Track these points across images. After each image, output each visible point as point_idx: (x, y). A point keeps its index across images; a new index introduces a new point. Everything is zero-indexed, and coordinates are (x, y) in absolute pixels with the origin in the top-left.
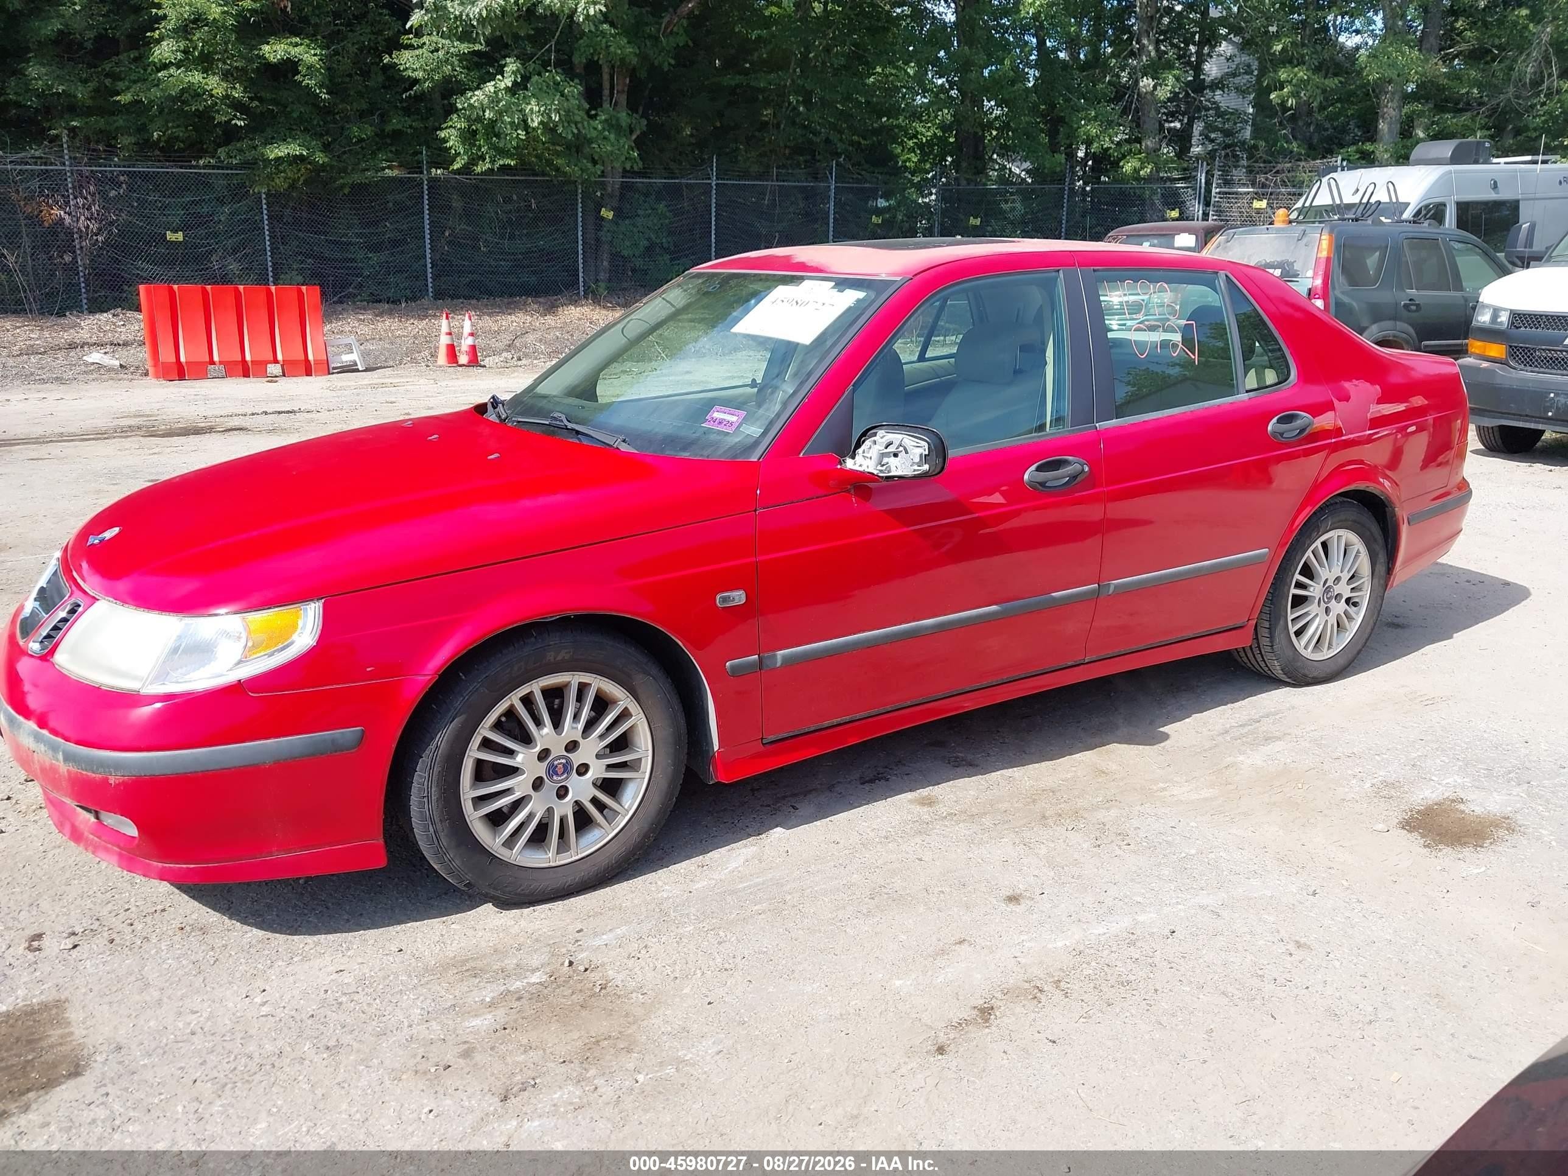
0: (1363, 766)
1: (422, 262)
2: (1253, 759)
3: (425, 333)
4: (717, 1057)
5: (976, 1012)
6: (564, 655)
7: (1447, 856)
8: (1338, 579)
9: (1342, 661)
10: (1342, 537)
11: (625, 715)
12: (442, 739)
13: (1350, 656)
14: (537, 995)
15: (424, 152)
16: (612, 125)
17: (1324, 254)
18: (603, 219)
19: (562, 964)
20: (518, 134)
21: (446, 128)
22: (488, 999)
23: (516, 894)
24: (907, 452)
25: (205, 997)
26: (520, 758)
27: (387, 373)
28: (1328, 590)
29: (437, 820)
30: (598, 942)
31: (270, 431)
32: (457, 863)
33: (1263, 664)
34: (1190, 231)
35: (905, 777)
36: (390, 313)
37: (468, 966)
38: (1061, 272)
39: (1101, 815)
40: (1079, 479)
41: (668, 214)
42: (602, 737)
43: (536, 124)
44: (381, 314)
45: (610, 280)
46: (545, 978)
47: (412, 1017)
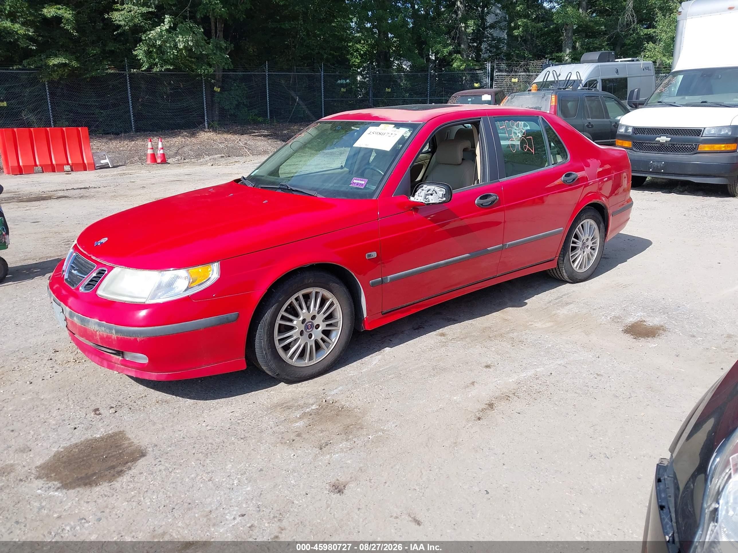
0: (606, 312)
1: (128, 114)
2: (563, 312)
3: (135, 149)
4: (396, 428)
5: (487, 405)
6: (311, 280)
7: (642, 342)
8: (588, 239)
9: (590, 273)
10: (589, 223)
11: (332, 304)
12: (267, 316)
13: (593, 270)
14: (317, 413)
15: (126, 61)
16: (218, 47)
17: (554, 104)
18: (215, 91)
19: (322, 401)
20: (173, 52)
21: (137, 50)
22: (298, 416)
23: (295, 378)
24: (436, 193)
25: (181, 425)
26: (295, 322)
27: (124, 168)
28: (584, 244)
29: (267, 349)
30: (333, 393)
31: (80, 197)
32: (274, 366)
33: (560, 275)
34: (488, 93)
35: (431, 327)
36: (115, 139)
37: (285, 405)
38: (482, 118)
39: (511, 335)
40: (495, 202)
41: (246, 89)
42: (324, 313)
43: (182, 47)
44: (110, 140)
45: (219, 121)
46: (317, 407)
47: (271, 425)
